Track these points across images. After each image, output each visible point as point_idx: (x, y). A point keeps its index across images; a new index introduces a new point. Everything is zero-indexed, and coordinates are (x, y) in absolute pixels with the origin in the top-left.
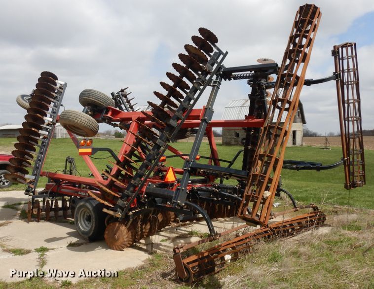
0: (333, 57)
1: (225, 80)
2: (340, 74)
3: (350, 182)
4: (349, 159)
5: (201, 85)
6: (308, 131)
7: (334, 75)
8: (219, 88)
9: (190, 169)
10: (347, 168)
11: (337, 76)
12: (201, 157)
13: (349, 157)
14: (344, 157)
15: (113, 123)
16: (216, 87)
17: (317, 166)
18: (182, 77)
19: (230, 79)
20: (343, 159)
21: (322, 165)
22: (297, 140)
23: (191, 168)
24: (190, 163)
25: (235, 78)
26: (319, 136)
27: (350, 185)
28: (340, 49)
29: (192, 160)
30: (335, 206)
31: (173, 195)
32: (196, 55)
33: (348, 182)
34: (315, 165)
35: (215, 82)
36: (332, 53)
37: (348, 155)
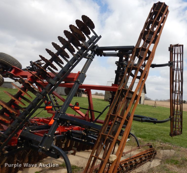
0: (170, 51)
1: (98, 56)
2: (173, 63)
3: (173, 132)
4: (174, 117)
5: (80, 57)
6: (146, 98)
7: (169, 63)
8: (92, 61)
9: (58, 119)
10: (172, 123)
11: (171, 64)
12: (81, 108)
13: (174, 116)
14: (171, 116)
15: (15, 78)
16: (90, 59)
17: (154, 120)
18: (64, 48)
19: (101, 56)
20: (170, 117)
21: (157, 120)
22: (141, 101)
23: (60, 118)
24: (60, 115)
25: (105, 55)
26: (151, 100)
27: (173, 134)
28: (174, 47)
29: (62, 112)
30: (161, 143)
31: (40, 141)
32: (77, 33)
33: (172, 132)
34: (153, 120)
35: (90, 56)
36: (169, 49)
37: (173, 115)
